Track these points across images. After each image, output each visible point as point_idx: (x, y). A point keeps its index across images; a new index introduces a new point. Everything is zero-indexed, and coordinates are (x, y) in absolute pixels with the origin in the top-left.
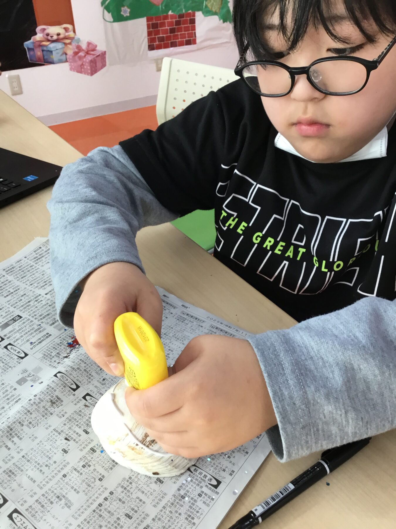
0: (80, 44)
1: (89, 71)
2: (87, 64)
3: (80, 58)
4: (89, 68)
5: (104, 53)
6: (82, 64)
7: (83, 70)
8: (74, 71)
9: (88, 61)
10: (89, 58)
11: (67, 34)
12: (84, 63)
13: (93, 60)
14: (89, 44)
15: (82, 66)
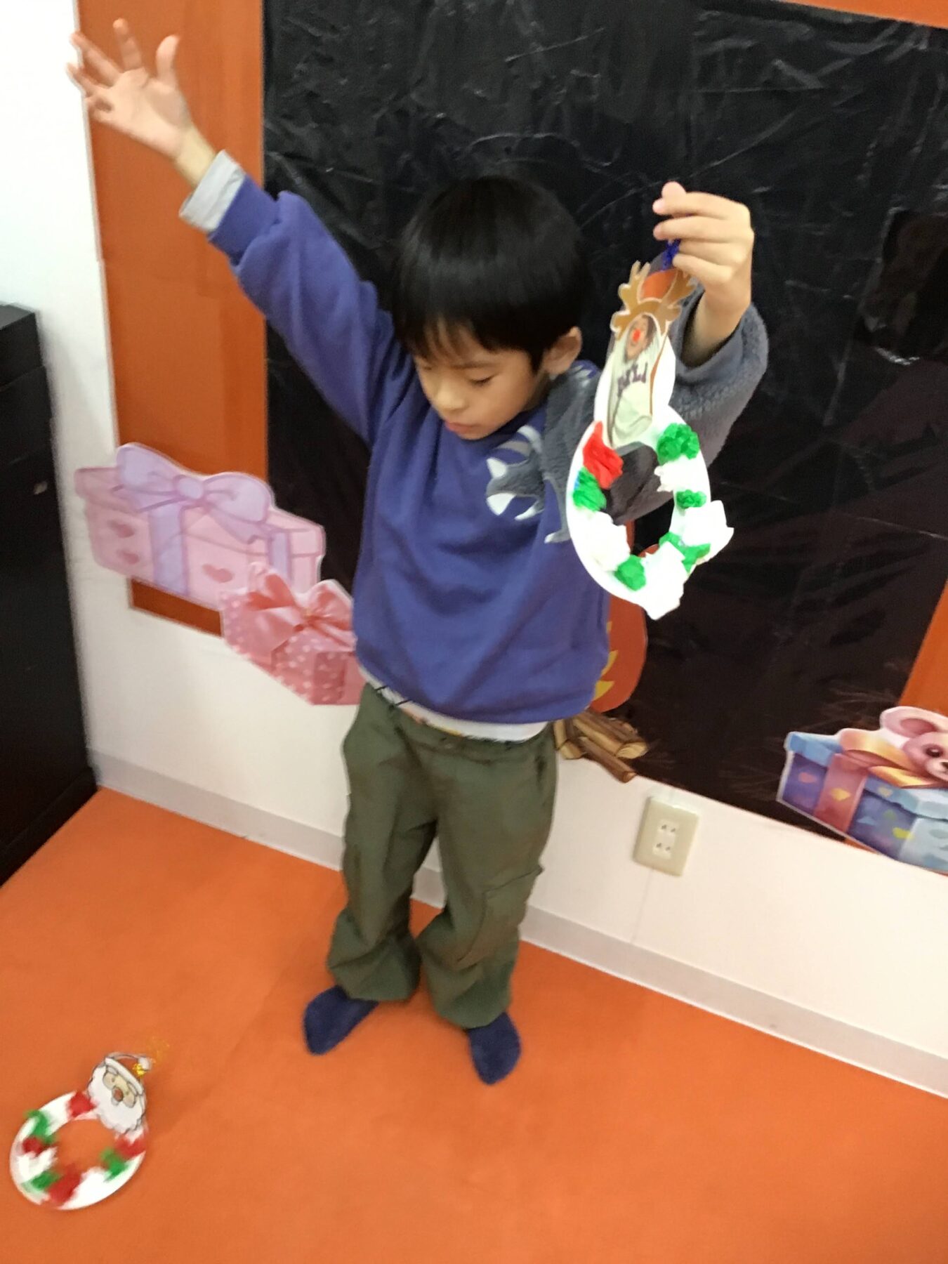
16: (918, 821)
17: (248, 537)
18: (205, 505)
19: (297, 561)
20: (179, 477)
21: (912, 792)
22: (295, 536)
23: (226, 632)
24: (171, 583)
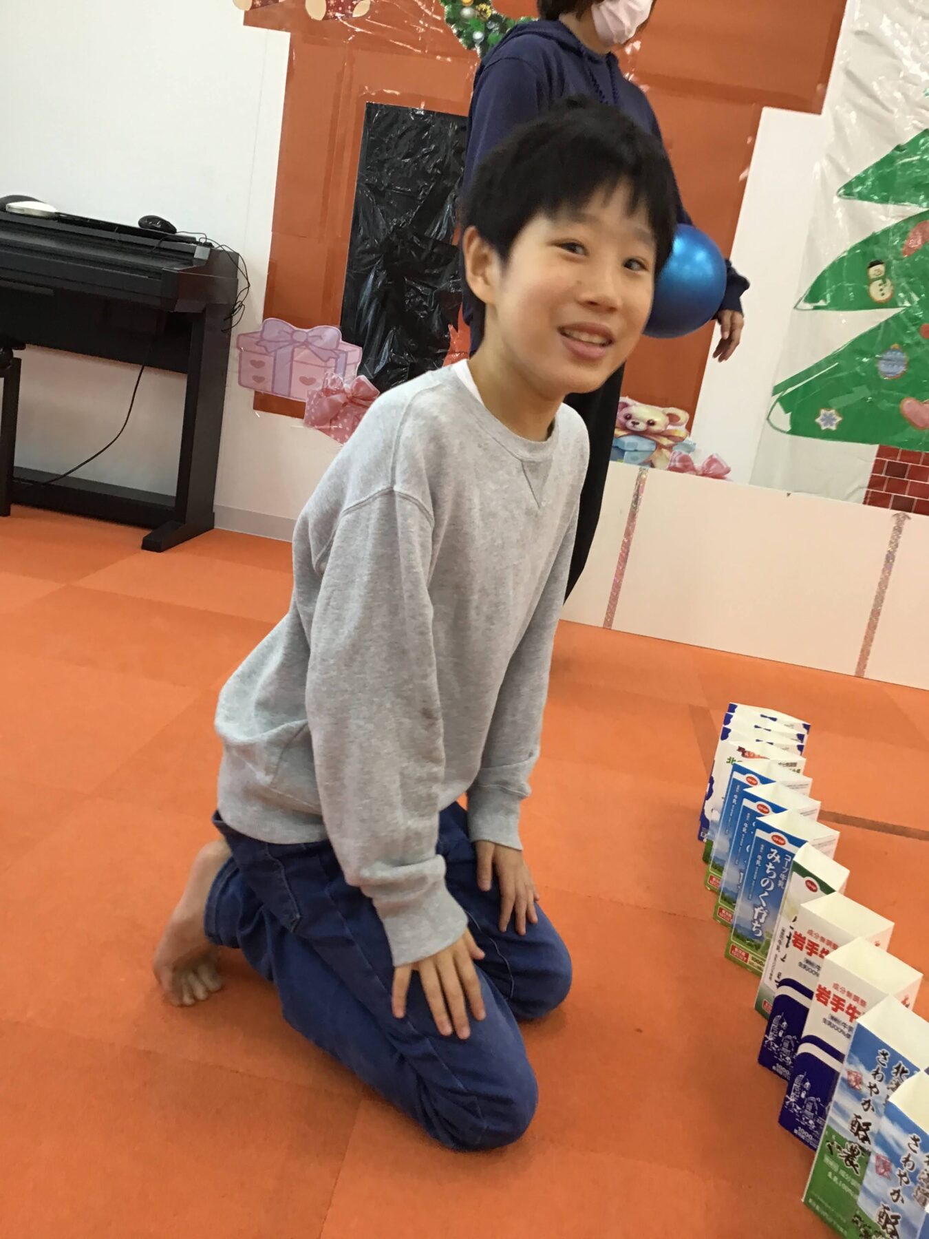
0: (691, 455)
11: (670, 427)
14: (712, 461)
16: (626, 453)
17: (325, 359)
18: (306, 344)
19: (348, 367)
20: (295, 331)
21: (622, 439)
22: (349, 354)
23: (306, 414)
24: (281, 392)
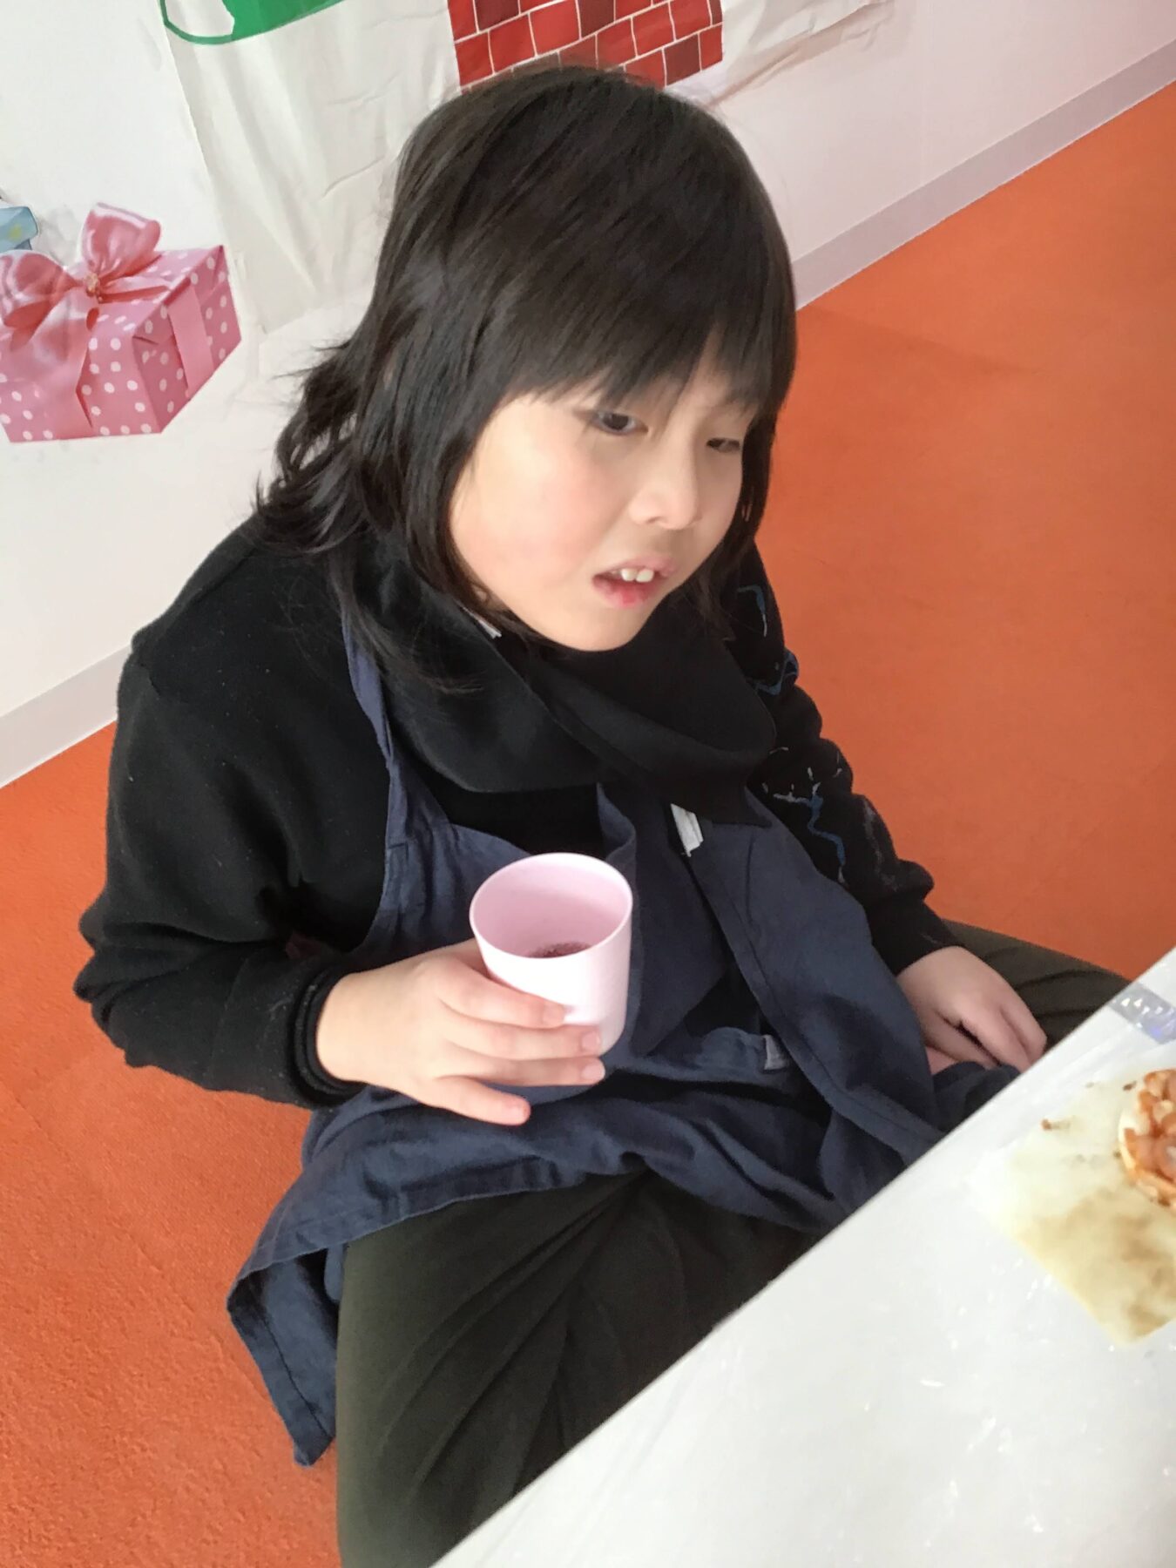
0: (37, 247)
1: (140, 407)
2: (116, 367)
3: (63, 340)
4: (133, 385)
5: (211, 264)
6: (86, 377)
7: (95, 411)
8: (38, 437)
9: (116, 344)
10: (123, 322)
12: (95, 369)
13: (149, 328)
14: (101, 228)
15: (86, 390)
